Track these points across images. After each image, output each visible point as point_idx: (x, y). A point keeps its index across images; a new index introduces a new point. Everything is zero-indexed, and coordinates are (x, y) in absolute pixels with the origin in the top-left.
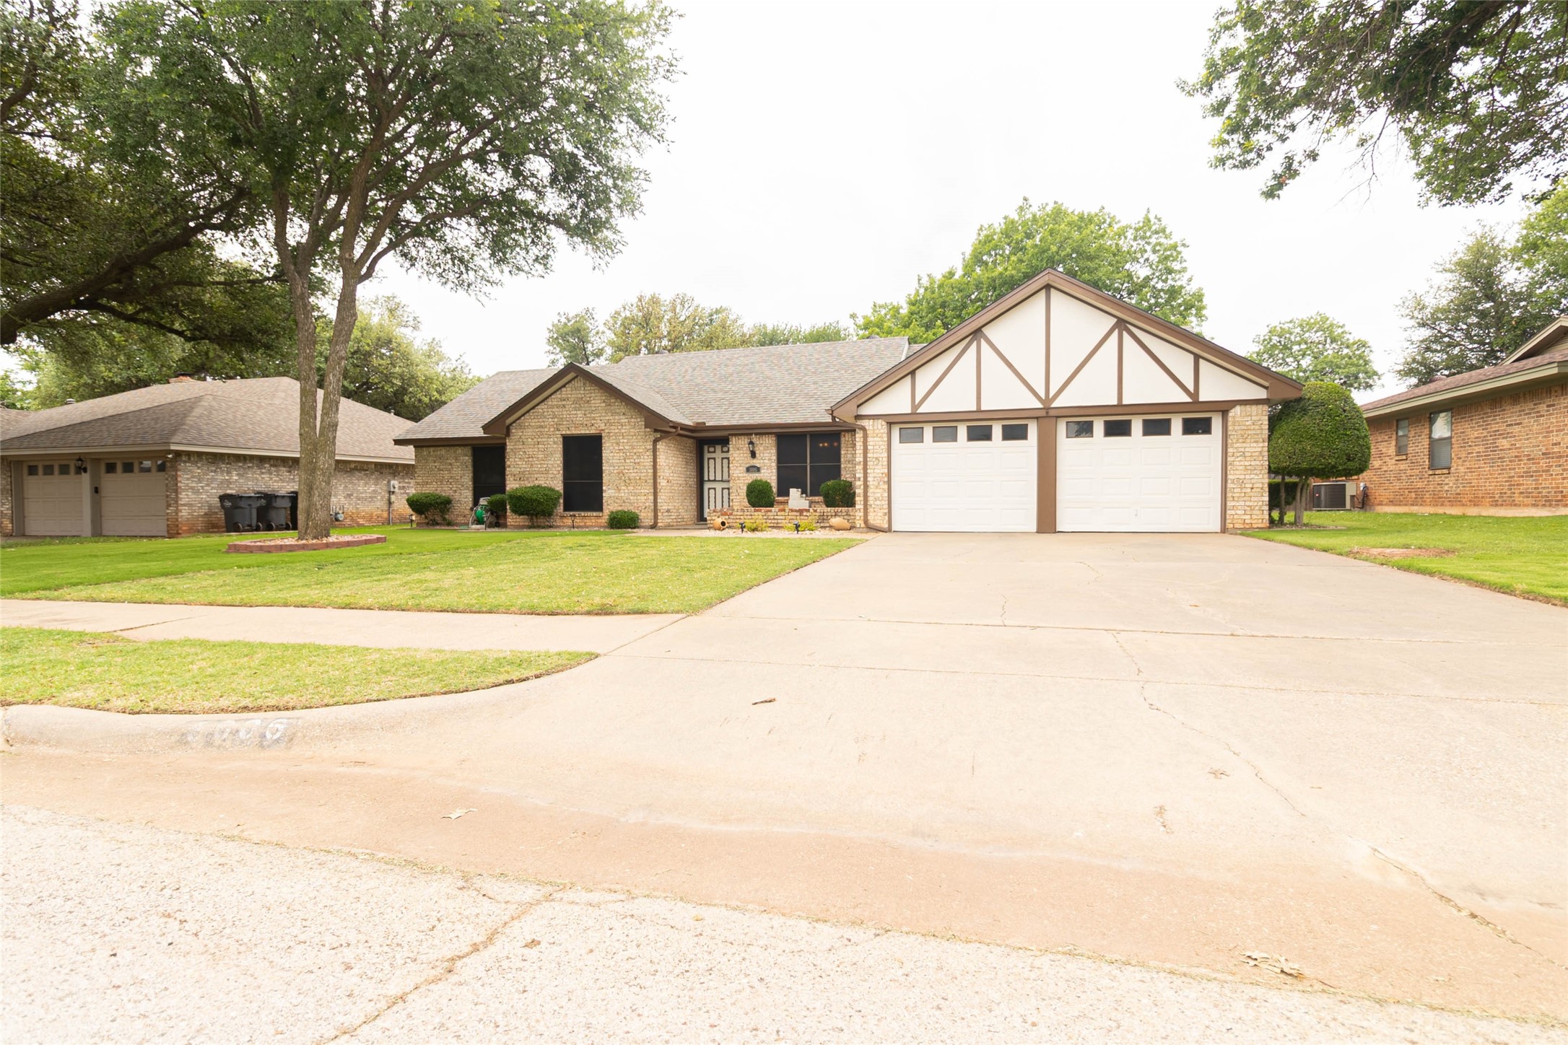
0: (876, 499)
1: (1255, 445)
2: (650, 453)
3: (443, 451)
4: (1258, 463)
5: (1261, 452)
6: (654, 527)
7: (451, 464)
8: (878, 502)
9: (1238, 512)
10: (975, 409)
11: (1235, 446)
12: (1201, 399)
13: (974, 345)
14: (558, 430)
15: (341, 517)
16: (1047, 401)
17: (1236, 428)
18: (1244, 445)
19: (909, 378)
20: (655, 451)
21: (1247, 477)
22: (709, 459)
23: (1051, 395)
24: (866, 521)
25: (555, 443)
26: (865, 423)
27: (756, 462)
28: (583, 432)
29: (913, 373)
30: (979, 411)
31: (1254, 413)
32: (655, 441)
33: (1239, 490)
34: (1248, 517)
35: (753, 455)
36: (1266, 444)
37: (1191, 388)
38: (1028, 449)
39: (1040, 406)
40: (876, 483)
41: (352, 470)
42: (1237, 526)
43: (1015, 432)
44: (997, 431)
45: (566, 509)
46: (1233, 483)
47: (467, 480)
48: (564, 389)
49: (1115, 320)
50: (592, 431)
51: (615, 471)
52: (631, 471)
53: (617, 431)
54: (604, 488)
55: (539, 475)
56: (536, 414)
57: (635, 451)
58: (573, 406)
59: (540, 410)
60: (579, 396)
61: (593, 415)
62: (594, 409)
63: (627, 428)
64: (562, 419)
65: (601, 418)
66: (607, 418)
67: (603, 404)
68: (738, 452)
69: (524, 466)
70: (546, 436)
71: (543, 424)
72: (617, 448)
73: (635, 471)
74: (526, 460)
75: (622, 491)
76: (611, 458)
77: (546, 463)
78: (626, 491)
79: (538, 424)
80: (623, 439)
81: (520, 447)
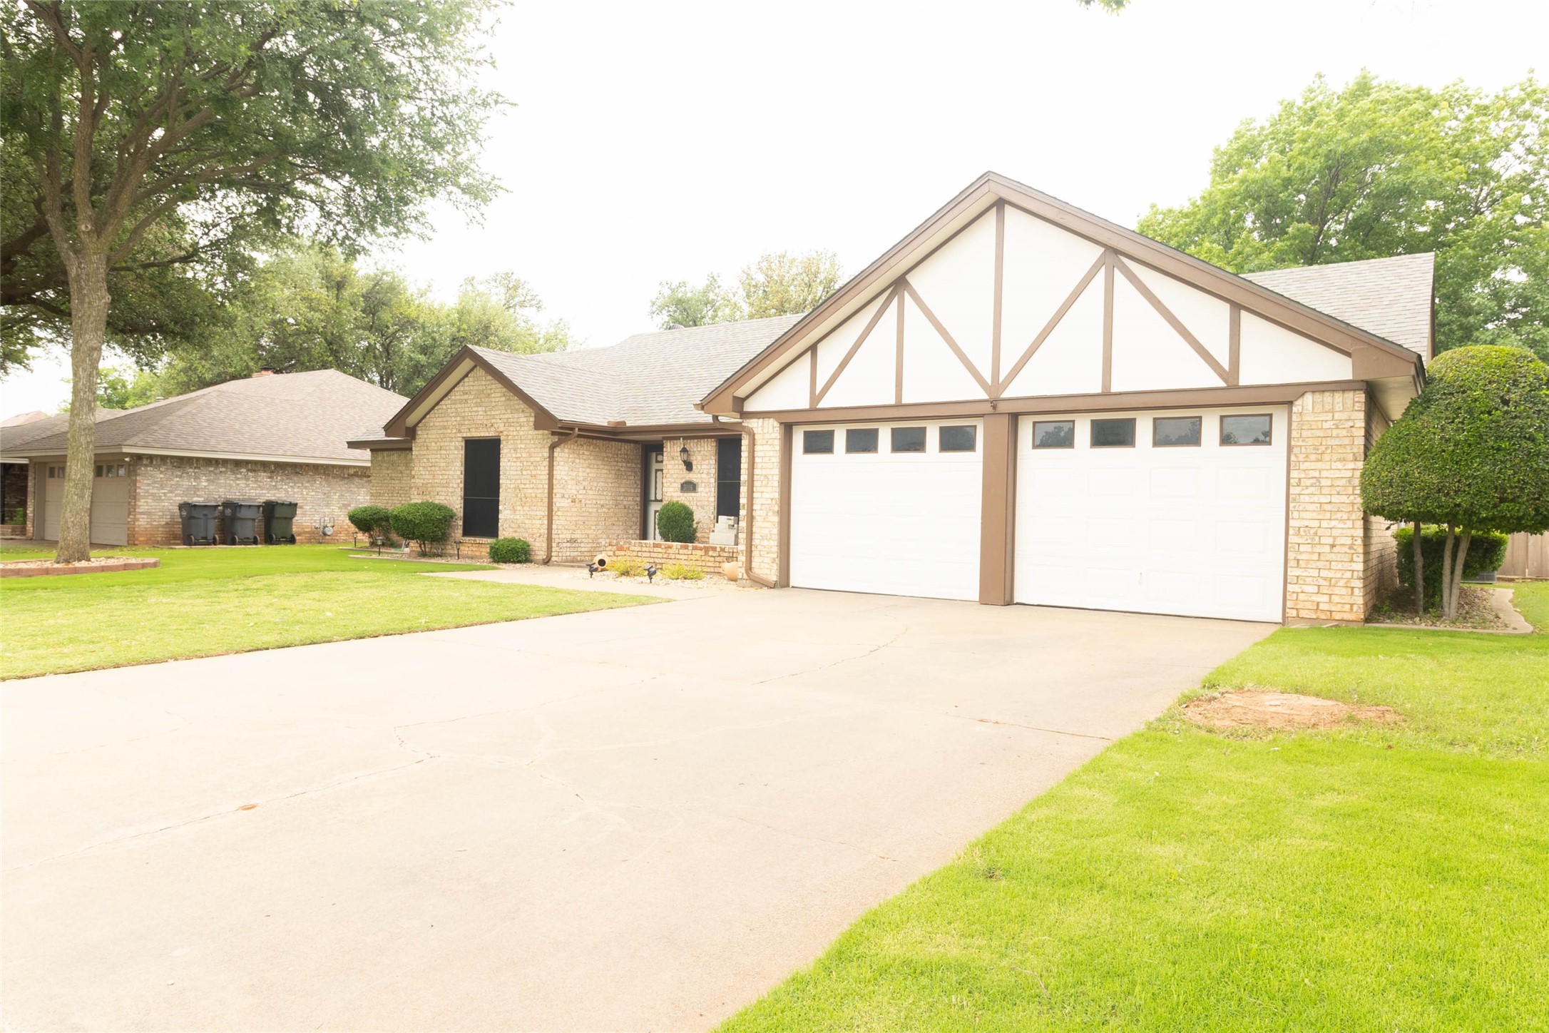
0: (763, 538)
1: (1339, 465)
2: (546, 463)
4: (1344, 499)
5: (1350, 479)
6: (547, 562)
7: (401, 473)
8: (765, 543)
9: (1306, 589)
10: (892, 402)
11: (1307, 466)
12: (1242, 382)
13: (895, 301)
14: (460, 432)
15: (329, 531)
16: (995, 386)
17: (1305, 433)
18: (1319, 465)
19: (808, 355)
20: (551, 458)
21: (1324, 524)
22: (657, 471)
23: (1003, 375)
24: (749, 568)
25: (456, 448)
26: (753, 424)
27: (692, 476)
28: (482, 434)
29: (813, 348)
30: (899, 405)
31: (1338, 407)
32: (552, 448)
33: (1308, 548)
34: (1326, 598)
35: (689, 466)
36: (1360, 465)
37: (1225, 364)
38: (969, 465)
39: (984, 396)
40: (763, 513)
41: (350, 476)
42: (1303, 614)
43: (956, 440)
44: (933, 437)
45: (466, 533)
46: (1298, 533)
48: (466, 379)
49: (1101, 250)
50: (492, 433)
51: (512, 486)
52: (527, 486)
53: (515, 433)
54: (500, 508)
55: (440, 489)
56: (440, 411)
57: (532, 459)
58: (474, 401)
59: (444, 407)
60: (481, 388)
61: (493, 413)
62: (494, 404)
63: (526, 428)
64: (464, 417)
65: (501, 416)
66: (506, 416)
67: (503, 399)
68: (673, 462)
69: (427, 477)
70: (448, 439)
71: (446, 424)
72: (514, 455)
73: (531, 486)
74: (429, 469)
75: (517, 512)
76: (508, 468)
77: (447, 473)
78: (522, 512)
79: (442, 424)
80: (521, 443)
81: (425, 452)
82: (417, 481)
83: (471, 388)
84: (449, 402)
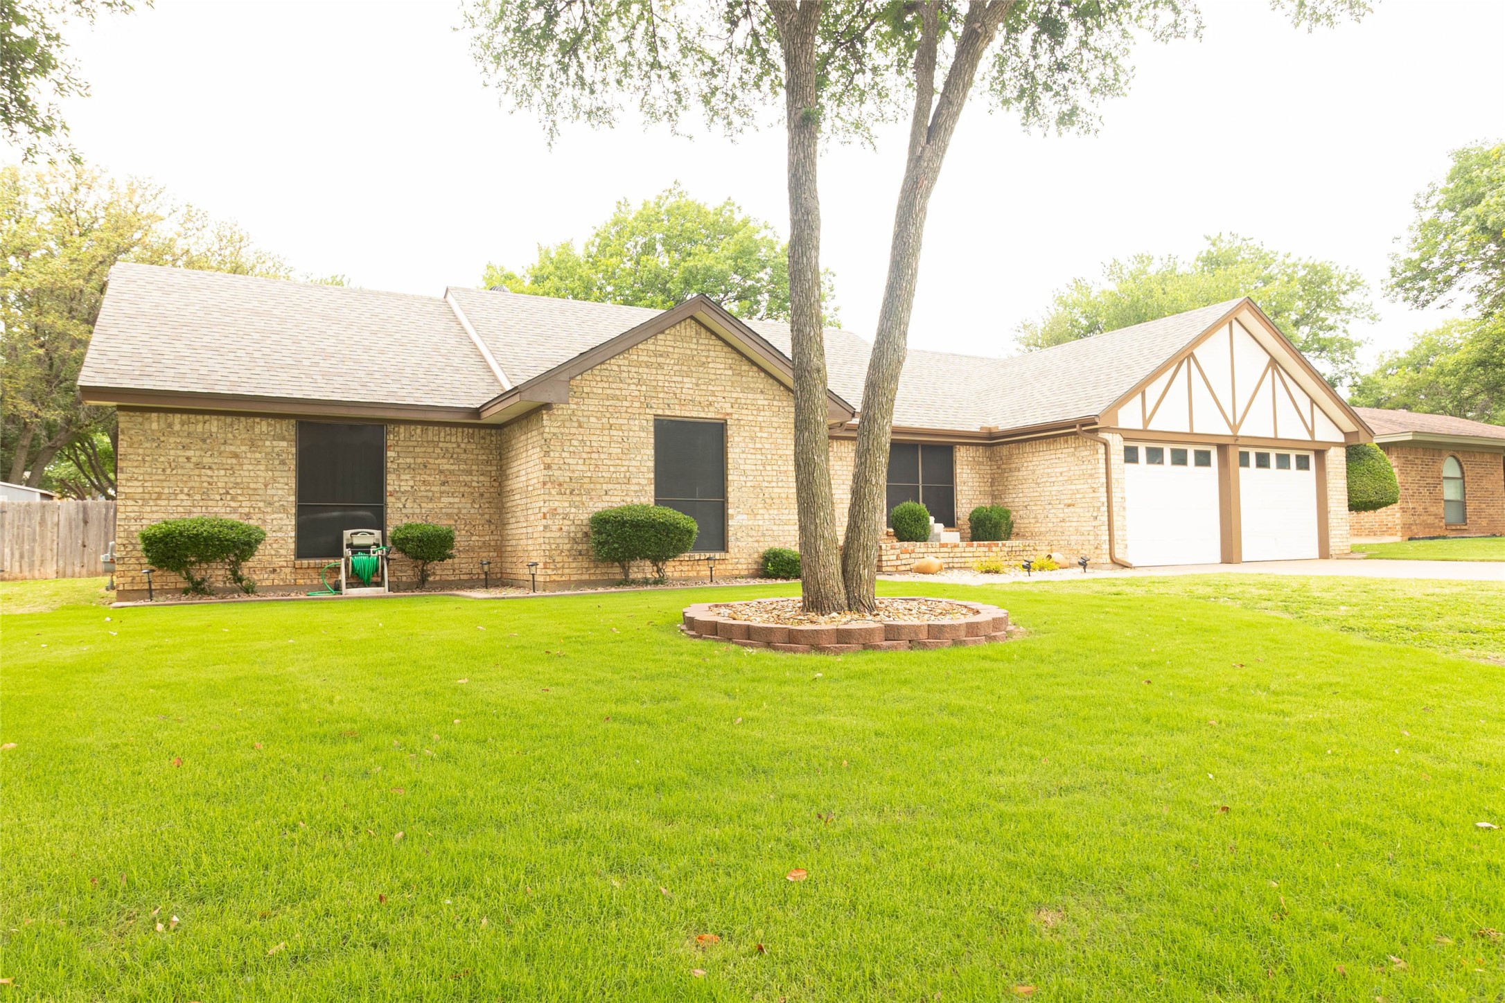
1: (1341, 481)
3: (214, 425)
4: (1343, 497)
5: (1344, 488)
9: (1337, 540)
10: (1190, 431)
11: (1332, 481)
12: (1317, 439)
13: (1187, 362)
14: (649, 406)
16: (1233, 426)
17: (1332, 466)
18: (1336, 482)
19: (1140, 393)
23: (1237, 419)
24: (1113, 557)
25: (642, 429)
26: (1105, 437)
28: (694, 414)
30: (1193, 433)
31: (1339, 454)
34: (1341, 544)
36: (1346, 481)
37: (1312, 430)
38: (1212, 476)
39: (1230, 433)
42: (1336, 552)
43: (1202, 458)
44: (1191, 456)
46: (1333, 514)
47: (285, 489)
49: (1270, 357)
50: (710, 414)
51: (749, 484)
52: (774, 484)
53: (751, 418)
54: (730, 511)
55: (610, 486)
56: (607, 373)
57: (780, 452)
58: (676, 368)
59: (615, 368)
60: (689, 352)
61: (711, 388)
62: (713, 377)
63: (767, 414)
64: (655, 387)
65: (725, 394)
66: (735, 395)
67: (730, 372)
68: (840, 463)
69: (580, 467)
70: (627, 416)
71: (618, 392)
72: (751, 446)
73: (780, 484)
74: (585, 456)
75: (759, 517)
76: (741, 462)
77: (626, 463)
78: (766, 517)
79: (609, 391)
80: (761, 431)
81: (573, 431)
82: (557, 473)
83: (671, 349)
84: (626, 362)
